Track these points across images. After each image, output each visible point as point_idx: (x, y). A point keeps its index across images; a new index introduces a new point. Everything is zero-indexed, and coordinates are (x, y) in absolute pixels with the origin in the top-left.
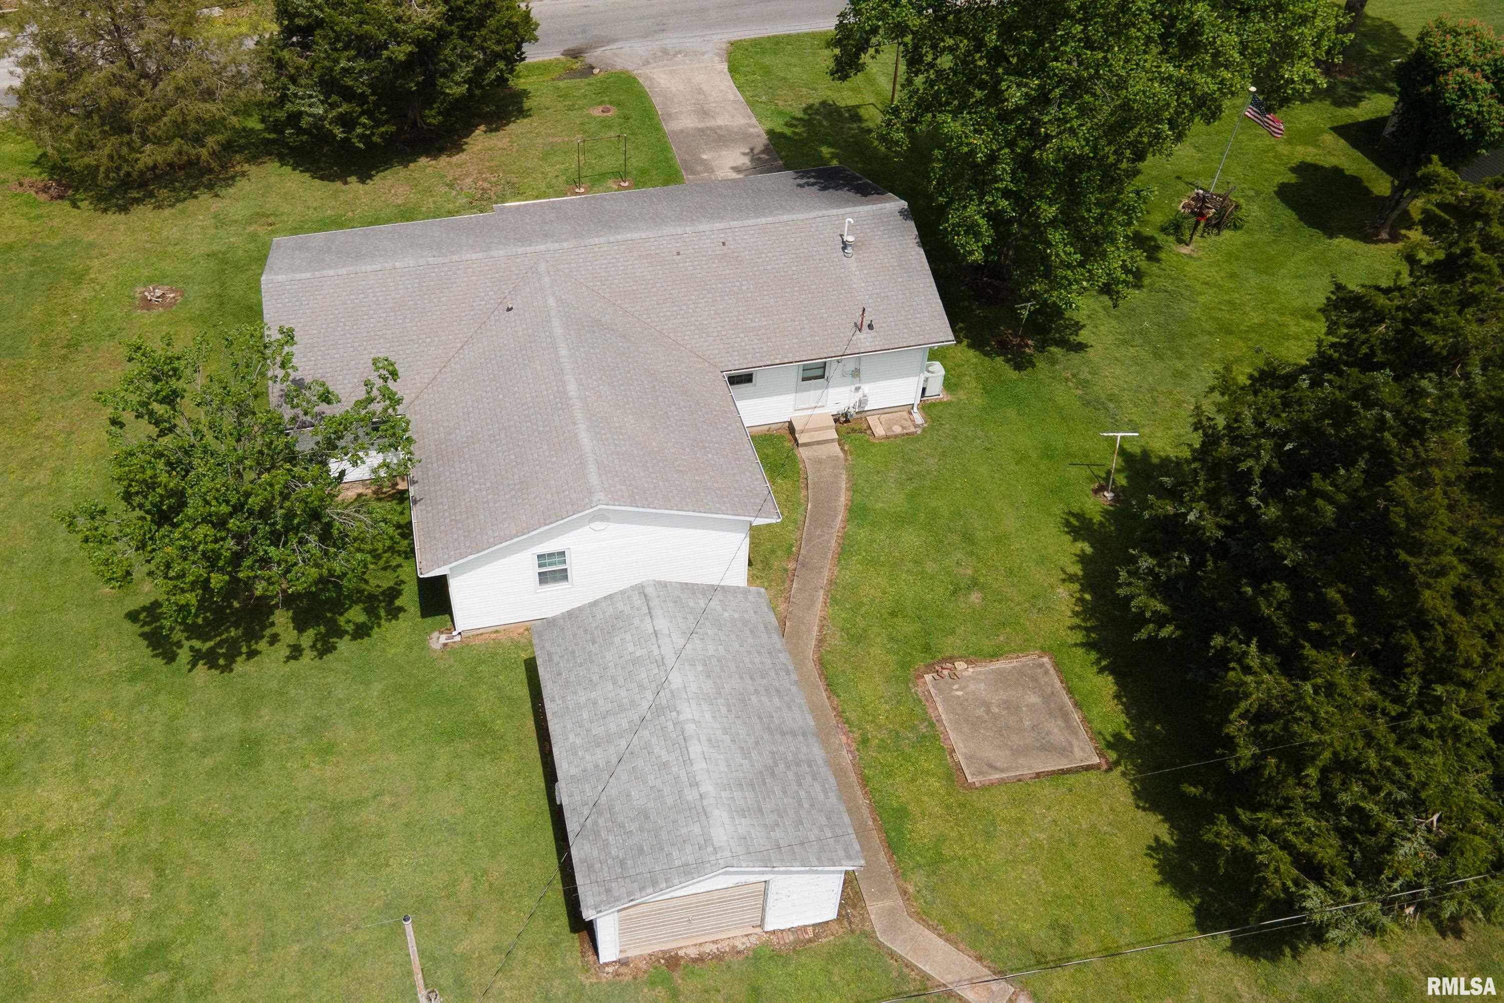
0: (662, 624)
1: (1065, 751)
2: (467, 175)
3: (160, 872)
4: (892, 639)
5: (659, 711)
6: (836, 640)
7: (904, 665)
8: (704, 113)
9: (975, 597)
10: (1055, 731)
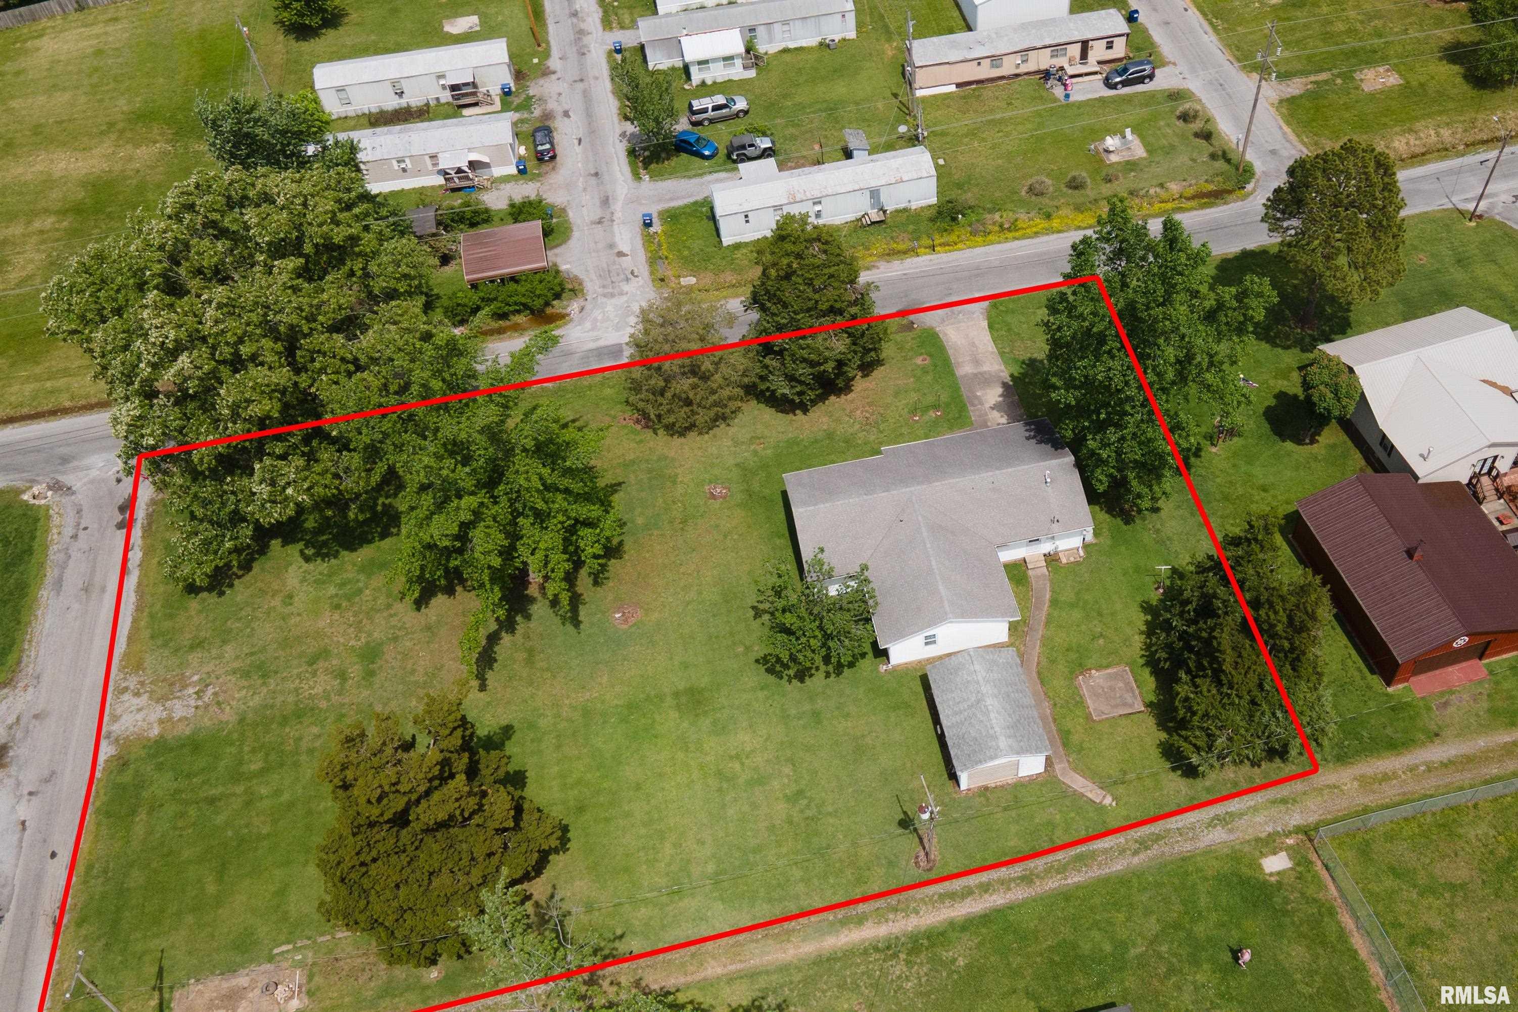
0: (977, 667)
1: (1131, 706)
2: (857, 409)
3: (794, 765)
4: (1067, 661)
5: (978, 701)
6: (1044, 662)
7: (1071, 672)
8: (976, 362)
9: (1101, 641)
10: (1129, 698)
